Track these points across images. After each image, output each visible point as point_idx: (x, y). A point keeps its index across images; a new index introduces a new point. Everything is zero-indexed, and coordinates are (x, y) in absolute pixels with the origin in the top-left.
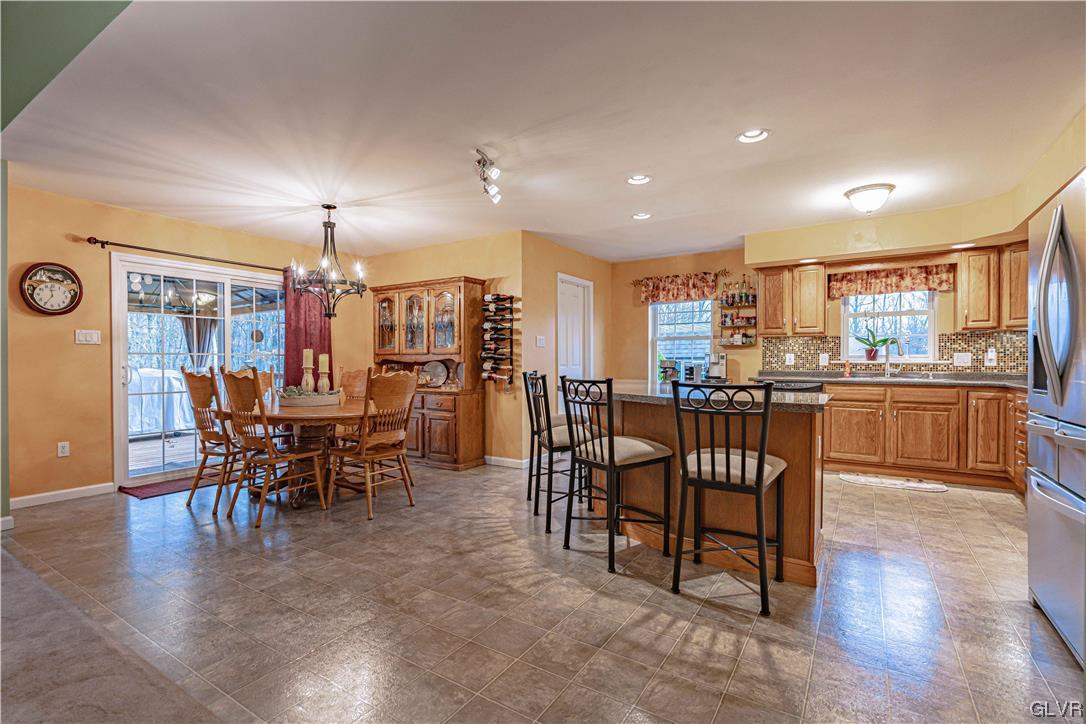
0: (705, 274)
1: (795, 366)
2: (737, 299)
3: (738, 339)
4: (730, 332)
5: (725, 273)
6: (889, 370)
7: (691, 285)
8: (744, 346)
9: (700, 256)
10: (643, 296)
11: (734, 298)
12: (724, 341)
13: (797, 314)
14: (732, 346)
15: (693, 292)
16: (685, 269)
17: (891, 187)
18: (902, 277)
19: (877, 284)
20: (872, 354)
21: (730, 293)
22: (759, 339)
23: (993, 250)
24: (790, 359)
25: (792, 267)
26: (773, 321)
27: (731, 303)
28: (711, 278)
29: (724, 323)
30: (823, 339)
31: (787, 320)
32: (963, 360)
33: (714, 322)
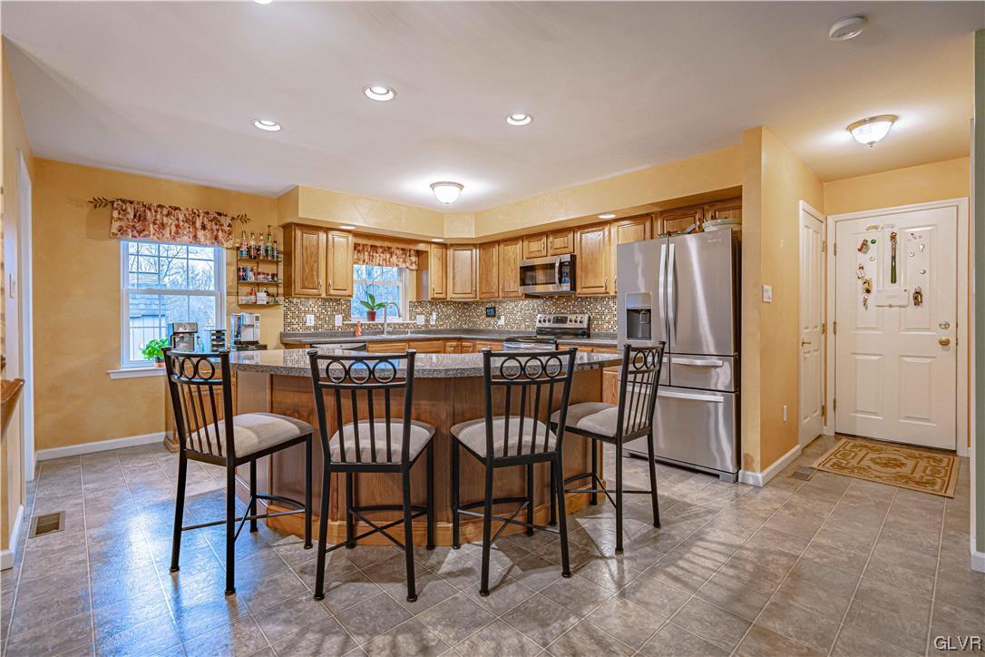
0: (220, 214)
1: (315, 328)
2: (262, 252)
3: (262, 297)
4: (248, 289)
5: (244, 219)
6: (387, 329)
7: (198, 224)
8: (268, 305)
9: (207, 191)
10: (116, 225)
11: (258, 250)
12: (243, 299)
13: (330, 276)
14: (254, 305)
15: (200, 234)
16: (187, 202)
18: (391, 254)
19: (378, 257)
20: (372, 316)
21: (252, 243)
22: (281, 299)
23: (444, 246)
24: (310, 320)
25: (327, 230)
26: (310, 281)
27: (254, 256)
28: (225, 221)
29: (241, 279)
30: (337, 301)
31: (322, 281)
32: (421, 320)
33: (228, 275)
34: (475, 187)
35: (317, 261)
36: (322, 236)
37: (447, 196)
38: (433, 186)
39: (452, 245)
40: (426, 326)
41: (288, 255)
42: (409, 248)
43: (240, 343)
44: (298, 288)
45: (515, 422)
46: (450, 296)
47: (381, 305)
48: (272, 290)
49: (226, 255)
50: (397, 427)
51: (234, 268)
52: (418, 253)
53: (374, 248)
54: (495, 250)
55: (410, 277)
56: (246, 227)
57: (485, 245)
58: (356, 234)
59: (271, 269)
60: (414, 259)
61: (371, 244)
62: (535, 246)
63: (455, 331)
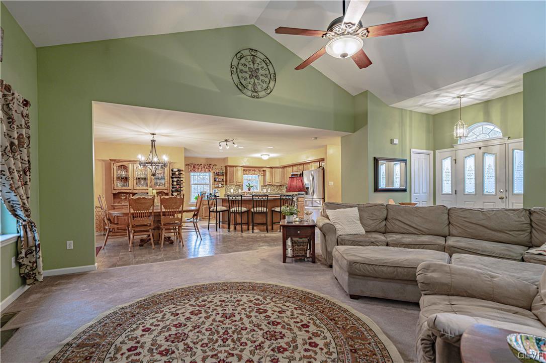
1: (233, 193)
2: (220, 173)
3: (220, 185)
4: (217, 183)
5: (216, 165)
6: (254, 193)
7: (206, 168)
8: (221, 187)
9: (207, 159)
10: (190, 169)
12: (216, 186)
13: (237, 179)
14: (218, 187)
15: (206, 170)
16: (203, 162)
17: (269, 155)
18: (255, 171)
19: (251, 172)
20: (249, 190)
21: (218, 171)
22: (224, 185)
23: (272, 168)
24: (232, 191)
25: (236, 166)
26: (231, 180)
27: (218, 174)
28: (211, 166)
29: (215, 180)
30: (240, 186)
31: (235, 180)
32: (265, 191)
33: (212, 180)
34: (272, 155)
35: (233, 175)
36: (235, 168)
37: (265, 158)
38: (261, 155)
39: (274, 168)
41: (226, 173)
42: (260, 170)
44: (228, 182)
45: (258, 208)
46: (274, 183)
47: (252, 187)
48: (222, 183)
49: (211, 174)
50: (240, 208)
51: (213, 178)
52: (264, 171)
53: (250, 170)
54: (286, 169)
55: (261, 178)
56: (216, 167)
57: (284, 167)
58: (244, 167)
59: (222, 177)
60: (262, 172)
61: (248, 169)
62: (295, 168)
63: (274, 194)
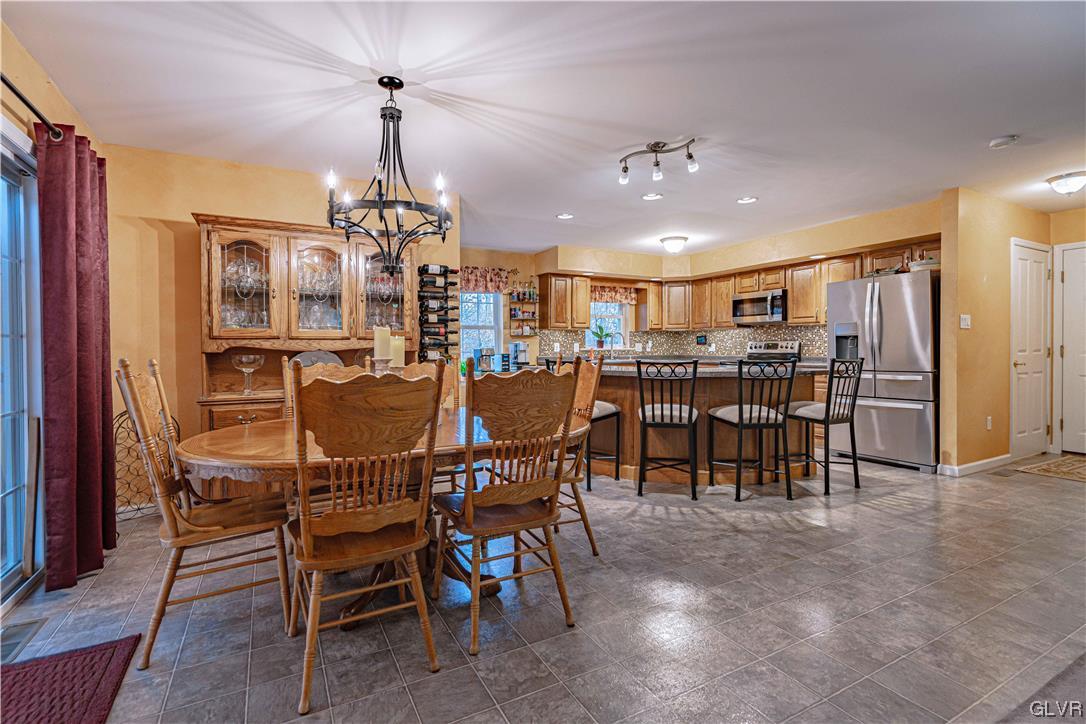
0: (500, 270)
2: (527, 296)
3: (527, 330)
4: (517, 324)
5: (515, 272)
6: (613, 354)
7: (488, 279)
8: (530, 336)
9: (494, 253)
11: (524, 294)
12: (514, 332)
13: (574, 312)
14: (522, 336)
15: (489, 284)
16: (482, 262)
17: (686, 239)
18: (616, 292)
19: (607, 295)
20: (601, 344)
21: (521, 290)
22: (537, 330)
23: (660, 283)
24: (557, 347)
25: (572, 276)
26: (560, 317)
27: (521, 299)
28: (504, 274)
29: (512, 316)
30: (576, 332)
31: (569, 318)
32: (639, 348)
33: (503, 314)
34: (697, 238)
35: (565, 301)
36: (569, 280)
37: (674, 247)
38: (662, 241)
39: (666, 282)
40: (643, 352)
41: (544, 298)
42: (633, 288)
43: (518, 363)
44: (552, 322)
46: (666, 326)
47: (607, 335)
48: (532, 324)
49: (502, 299)
51: (508, 308)
52: (638, 291)
53: (603, 288)
54: (708, 286)
55: (630, 311)
56: (515, 278)
57: (697, 282)
58: (593, 279)
59: (529, 308)
60: (633, 295)
61: (603, 284)
62: (747, 282)
63: (668, 357)
